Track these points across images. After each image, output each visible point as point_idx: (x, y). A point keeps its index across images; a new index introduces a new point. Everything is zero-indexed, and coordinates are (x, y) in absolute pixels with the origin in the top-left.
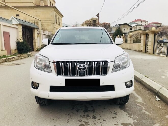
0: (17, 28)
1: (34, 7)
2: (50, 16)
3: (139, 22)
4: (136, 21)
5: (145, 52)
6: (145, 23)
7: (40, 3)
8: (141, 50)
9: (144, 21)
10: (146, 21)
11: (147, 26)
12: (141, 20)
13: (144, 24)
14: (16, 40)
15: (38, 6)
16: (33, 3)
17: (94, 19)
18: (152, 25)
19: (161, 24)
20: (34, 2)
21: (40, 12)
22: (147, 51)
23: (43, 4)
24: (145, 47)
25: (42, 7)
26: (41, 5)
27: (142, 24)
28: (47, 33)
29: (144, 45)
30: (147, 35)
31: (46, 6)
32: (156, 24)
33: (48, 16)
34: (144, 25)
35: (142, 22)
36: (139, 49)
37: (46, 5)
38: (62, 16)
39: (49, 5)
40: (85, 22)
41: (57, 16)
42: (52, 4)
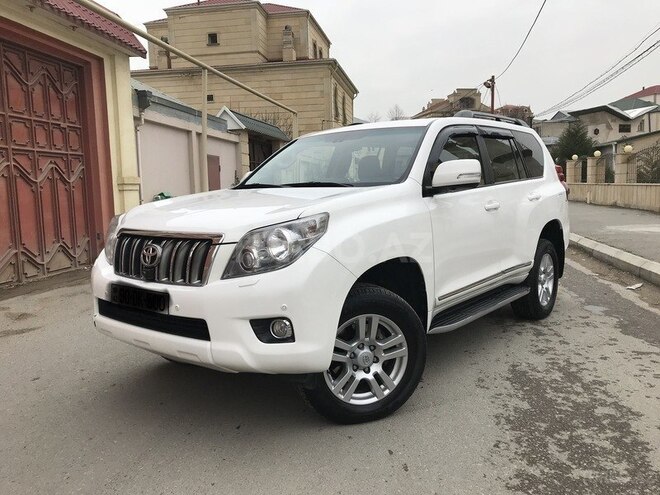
0: (236, 144)
1: (264, 68)
2: (318, 94)
4: (646, 92)
7: (281, 52)
14: (233, 181)
15: (275, 62)
16: (259, 53)
17: (463, 95)
20: (261, 50)
21: (281, 84)
23: (291, 55)
25: (291, 65)
26: (286, 57)
31: (302, 61)
33: (310, 95)
37: (303, 56)
38: (352, 91)
39: (311, 57)
40: (428, 109)
41: (340, 94)
42: (321, 53)
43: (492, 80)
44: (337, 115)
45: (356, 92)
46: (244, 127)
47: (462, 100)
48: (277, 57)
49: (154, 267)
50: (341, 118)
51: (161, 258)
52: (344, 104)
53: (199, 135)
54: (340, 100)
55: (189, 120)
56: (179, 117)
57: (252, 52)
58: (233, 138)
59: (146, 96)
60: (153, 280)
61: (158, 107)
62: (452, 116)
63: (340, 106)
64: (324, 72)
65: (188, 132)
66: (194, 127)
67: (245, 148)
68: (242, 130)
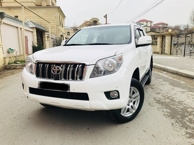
0: (32, 32)
1: (36, 8)
2: (54, 17)
3: (144, 22)
4: (141, 21)
5: (162, 54)
6: (151, 24)
7: (41, 3)
8: (158, 52)
9: (149, 21)
10: (151, 21)
11: (153, 27)
12: (146, 20)
13: (149, 24)
14: (32, 44)
15: (39, 6)
16: (34, 3)
18: (158, 25)
19: (168, 24)
21: (42, 13)
22: (164, 53)
23: (44, 4)
24: (161, 48)
25: (44, 7)
26: (43, 5)
27: (147, 25)
28: (54, 36)
29: (160, 47)
30: (163, 37)
31: (48, 6)
32: (162, 25)
33: (52, 17)
34: (150, 26)
35: (147, 23)
36: (155, 51)
37: (48, 5)
38: (64, 17)
39: (51, 5)
40: (84, 24)
41: (61, 18)
42: (54, 4)
43: (106, 15)
44: (60, 24)
45: (65, 17)
46: (35, 27)
47: (94, 21)
48: (40, 4)
49: (59, 75)
50: (61, 25)
51: (62, 71)
52: (62, 20)
53: (21, 28)
54: (61, 19)
55: (17, 23)
56: (14, 22)
57: (31, 2)
58: (31, 30)
59: (3, 14)
60: (58, 79)
61: (7, 18)
62: (91, 26)
63: (61, 21)
64: (56, 10)
65: (17, 28)
66: (19, 26)
67: (35, 33)
68: (34, 27)
